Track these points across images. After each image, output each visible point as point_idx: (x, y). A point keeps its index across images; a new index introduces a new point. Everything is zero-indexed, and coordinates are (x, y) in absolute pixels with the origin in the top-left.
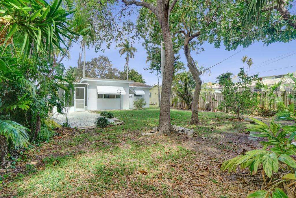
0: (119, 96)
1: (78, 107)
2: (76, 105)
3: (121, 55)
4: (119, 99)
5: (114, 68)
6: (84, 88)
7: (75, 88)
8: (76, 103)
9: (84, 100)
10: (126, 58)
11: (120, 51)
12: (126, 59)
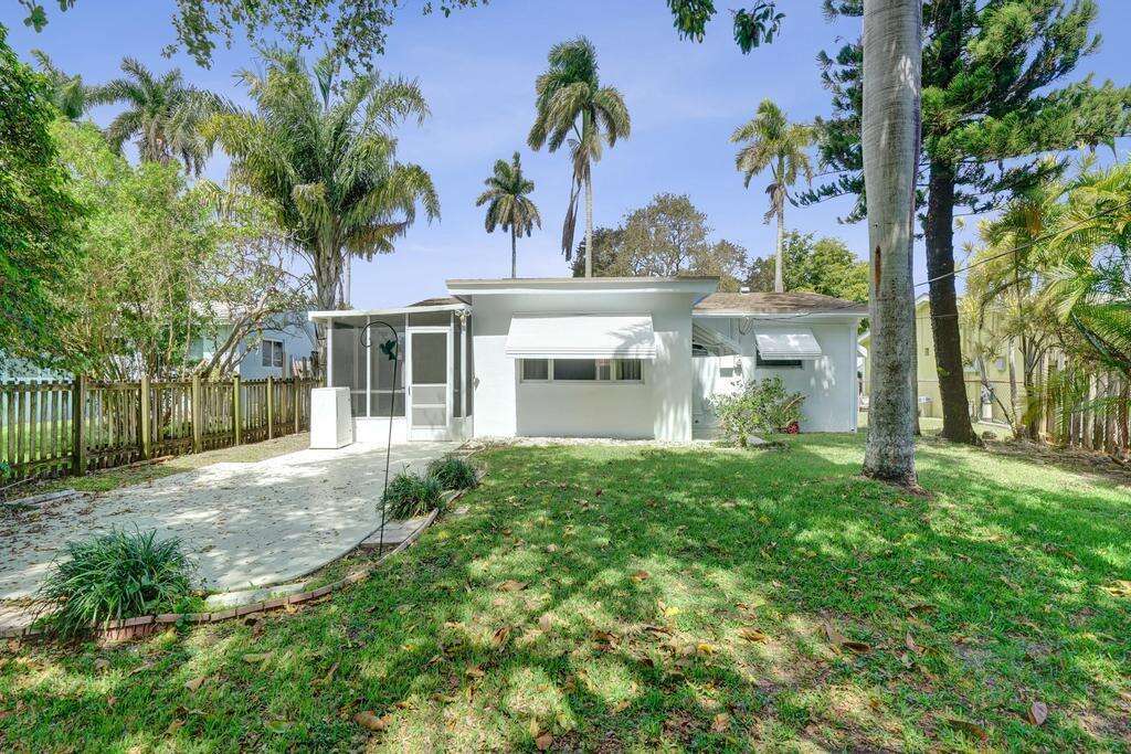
0: (630, 370)
1: (422, 419)
2: (413, 409)
3: (749, 178)
4: (630, 386)
5: (718, 242)
6: (449, 330)
7: (410, 331)
8: (414, 403)
9: (449, 386)
10: (771, 189)
11: (740, 161)
12: (769, 195)
